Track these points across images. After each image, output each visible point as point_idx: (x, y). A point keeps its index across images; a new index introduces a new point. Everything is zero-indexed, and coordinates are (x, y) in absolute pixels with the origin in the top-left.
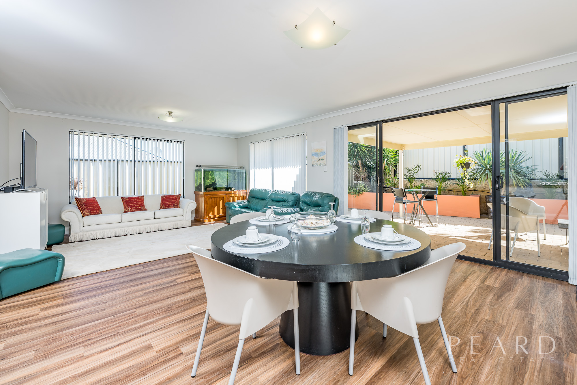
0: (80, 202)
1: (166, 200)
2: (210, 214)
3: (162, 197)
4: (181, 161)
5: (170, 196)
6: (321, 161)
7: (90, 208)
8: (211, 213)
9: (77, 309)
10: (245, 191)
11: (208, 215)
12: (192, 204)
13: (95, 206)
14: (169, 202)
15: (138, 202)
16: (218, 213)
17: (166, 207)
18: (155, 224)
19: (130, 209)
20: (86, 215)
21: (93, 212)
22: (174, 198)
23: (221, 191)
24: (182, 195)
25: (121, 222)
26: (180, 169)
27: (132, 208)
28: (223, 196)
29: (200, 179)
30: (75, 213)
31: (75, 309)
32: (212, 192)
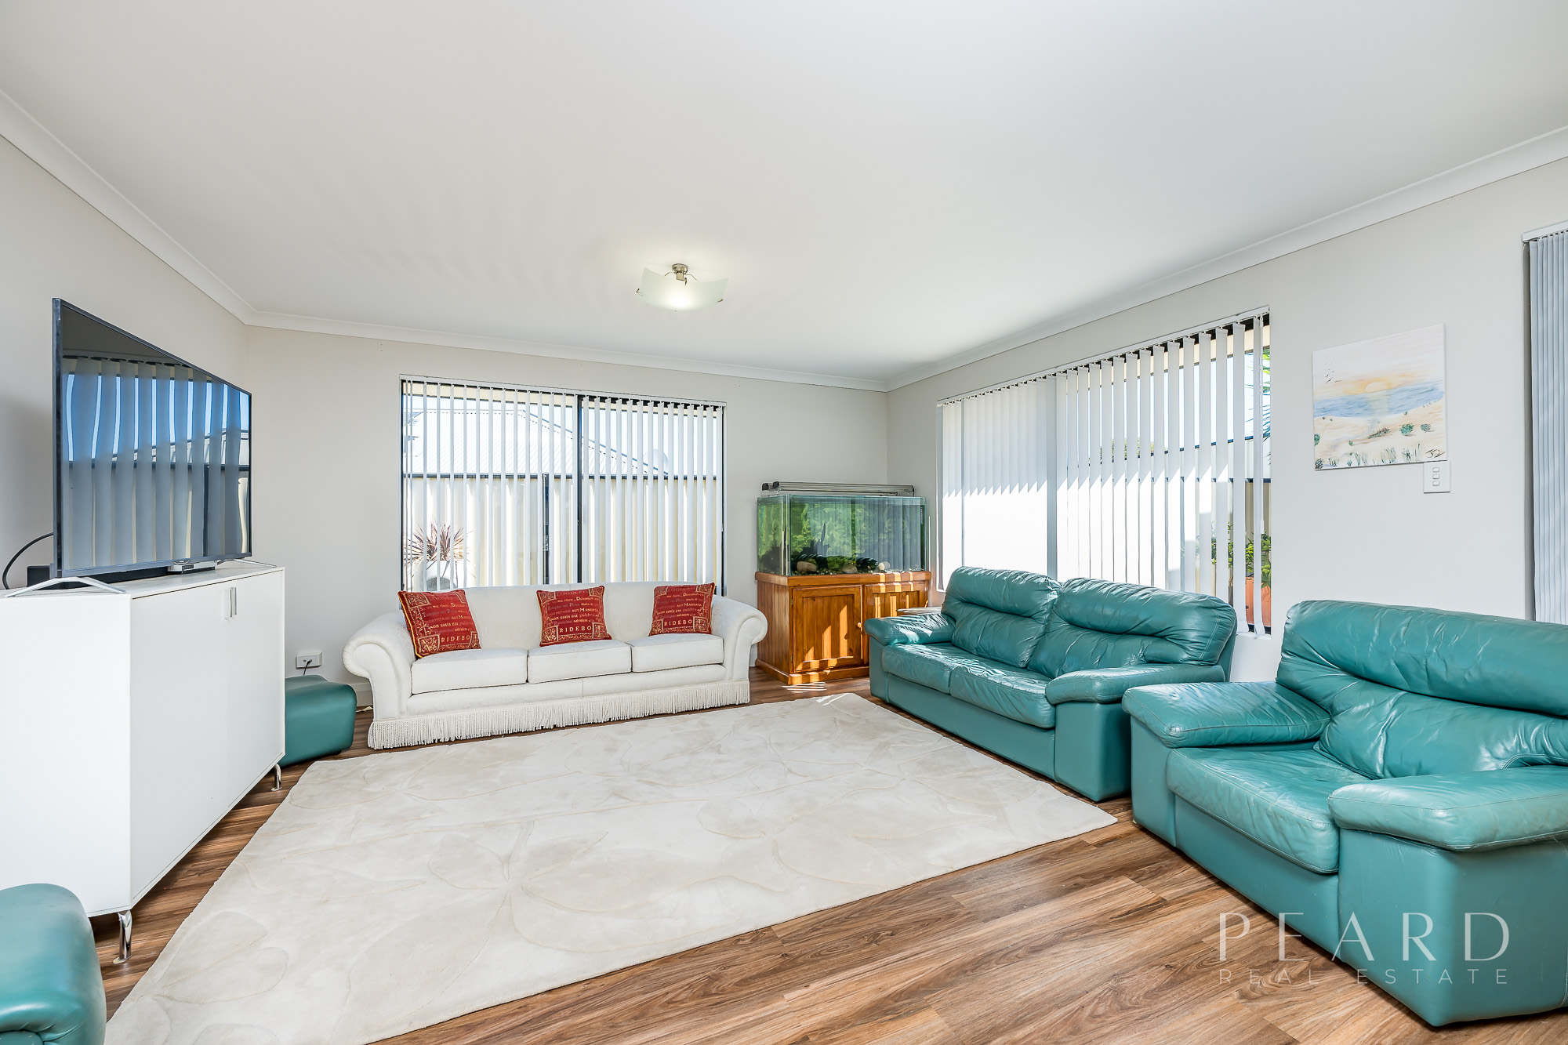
0: (411, 606)
1: (670, 604)
2: (810, 657)
3: (658, 590)
4: (715, 474)
5: (683, 587)
6: (1395, 440)
7: (440, 629)
8: (811, 652)
10: (922, 576)
11: (804, 660)
12: (752, 621)
13: (455, 621)
14: (679, 608)
15: (586, 607)
16: (835, 652)
17: (668, 626)
18: (631, 691)
19: (560, 634)
20: (426, 652)
21: (450, 642)
22: (693, 597)
23: (844, 573)
24: (718, 584)
25: (527, 681)
26: (713, 498)
27: (564, 630)
28: (851, 590)
29: (775, 529)
30: (384, 648)
32: (815, 576)
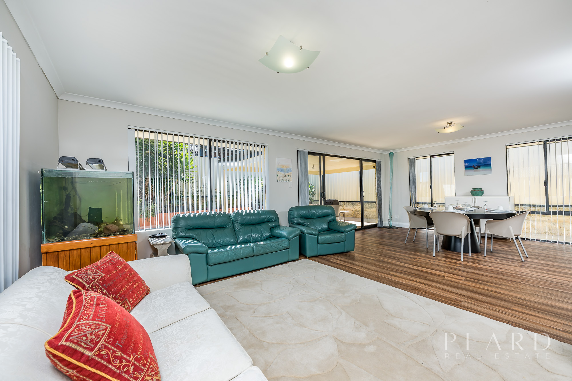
6: (287, 177)
9: (566, 302)
31: (569, 304)
